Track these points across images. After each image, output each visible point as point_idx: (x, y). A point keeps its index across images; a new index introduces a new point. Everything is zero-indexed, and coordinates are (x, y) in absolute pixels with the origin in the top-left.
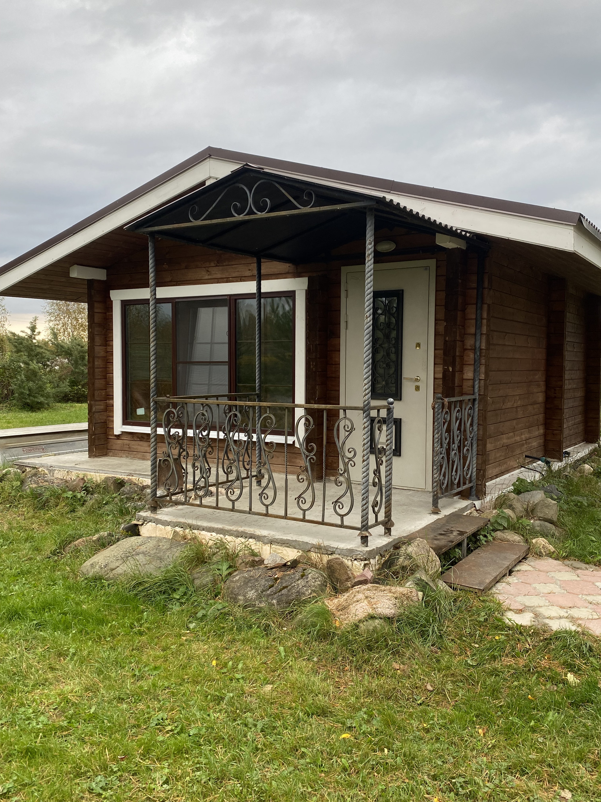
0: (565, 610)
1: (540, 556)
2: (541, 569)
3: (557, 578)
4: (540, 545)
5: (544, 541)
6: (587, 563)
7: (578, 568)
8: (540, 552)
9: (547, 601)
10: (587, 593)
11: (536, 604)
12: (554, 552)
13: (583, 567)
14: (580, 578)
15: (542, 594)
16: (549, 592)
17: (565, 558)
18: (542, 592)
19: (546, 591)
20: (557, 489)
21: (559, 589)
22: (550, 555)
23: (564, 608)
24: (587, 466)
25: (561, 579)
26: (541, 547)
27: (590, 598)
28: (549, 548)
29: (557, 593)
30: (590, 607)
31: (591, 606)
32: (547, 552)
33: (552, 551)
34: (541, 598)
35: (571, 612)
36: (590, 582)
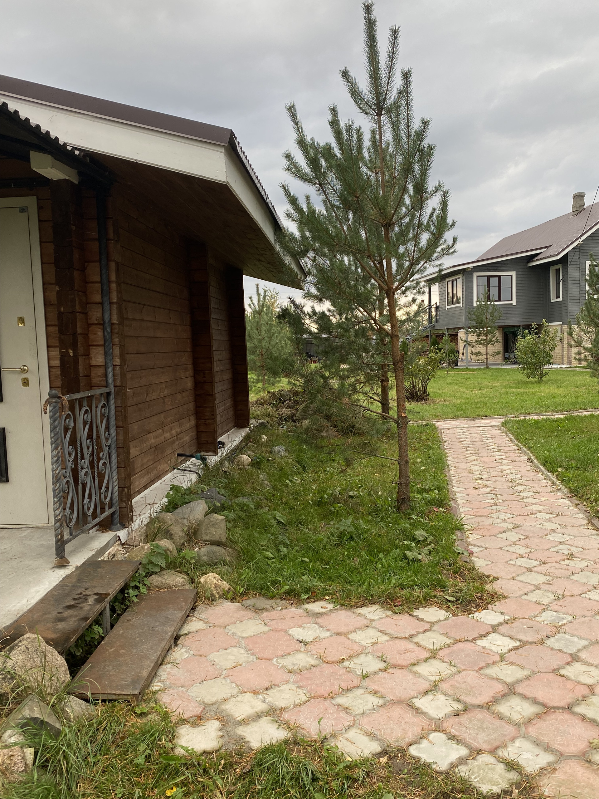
0: (260, 697)
1: (212, 600)
2: (217, 624)
3: (240, 634)
4: (211, 585)
5: (215, 578)
6: (271, 598)
7: (262, 609)
8: (212, 595)
9: (234, 685)
10: (282, 653)
11: (220, 696)
12: (229, 589)
13: (269, 607)
14: (268, 626)
15: (225, 672)
16: (234, 665)
17: (242, 595)
18: (224, 668)
19: (229, 665)
20: (219, 493)
21: (246, 655)
22: (225, 596)
23: (259, 693)
24: (245, 457)
25: (244, 635)
26: (213, 588)
27: (288, 662)
28: (223, 587)
29: (244, 665)
30: (292, 680)
31: (293, 678)
32: (221, 593)
33: (226, 589)
34: (224, 681)
35: (270, 699)
36: (282, 631)
